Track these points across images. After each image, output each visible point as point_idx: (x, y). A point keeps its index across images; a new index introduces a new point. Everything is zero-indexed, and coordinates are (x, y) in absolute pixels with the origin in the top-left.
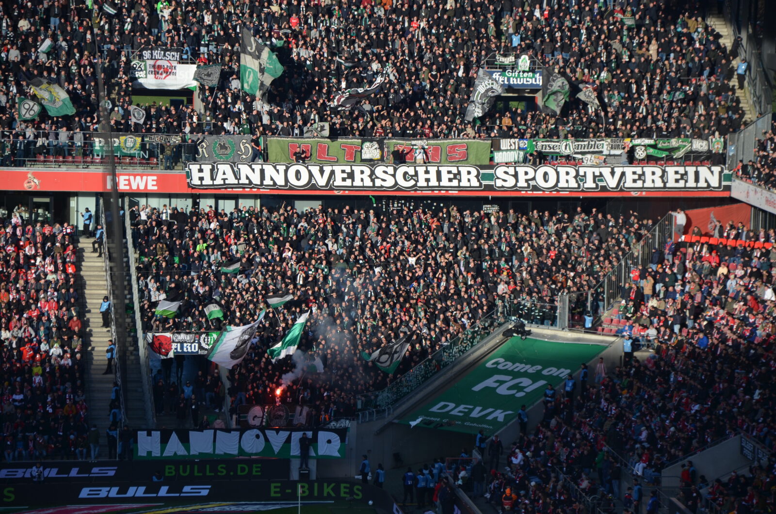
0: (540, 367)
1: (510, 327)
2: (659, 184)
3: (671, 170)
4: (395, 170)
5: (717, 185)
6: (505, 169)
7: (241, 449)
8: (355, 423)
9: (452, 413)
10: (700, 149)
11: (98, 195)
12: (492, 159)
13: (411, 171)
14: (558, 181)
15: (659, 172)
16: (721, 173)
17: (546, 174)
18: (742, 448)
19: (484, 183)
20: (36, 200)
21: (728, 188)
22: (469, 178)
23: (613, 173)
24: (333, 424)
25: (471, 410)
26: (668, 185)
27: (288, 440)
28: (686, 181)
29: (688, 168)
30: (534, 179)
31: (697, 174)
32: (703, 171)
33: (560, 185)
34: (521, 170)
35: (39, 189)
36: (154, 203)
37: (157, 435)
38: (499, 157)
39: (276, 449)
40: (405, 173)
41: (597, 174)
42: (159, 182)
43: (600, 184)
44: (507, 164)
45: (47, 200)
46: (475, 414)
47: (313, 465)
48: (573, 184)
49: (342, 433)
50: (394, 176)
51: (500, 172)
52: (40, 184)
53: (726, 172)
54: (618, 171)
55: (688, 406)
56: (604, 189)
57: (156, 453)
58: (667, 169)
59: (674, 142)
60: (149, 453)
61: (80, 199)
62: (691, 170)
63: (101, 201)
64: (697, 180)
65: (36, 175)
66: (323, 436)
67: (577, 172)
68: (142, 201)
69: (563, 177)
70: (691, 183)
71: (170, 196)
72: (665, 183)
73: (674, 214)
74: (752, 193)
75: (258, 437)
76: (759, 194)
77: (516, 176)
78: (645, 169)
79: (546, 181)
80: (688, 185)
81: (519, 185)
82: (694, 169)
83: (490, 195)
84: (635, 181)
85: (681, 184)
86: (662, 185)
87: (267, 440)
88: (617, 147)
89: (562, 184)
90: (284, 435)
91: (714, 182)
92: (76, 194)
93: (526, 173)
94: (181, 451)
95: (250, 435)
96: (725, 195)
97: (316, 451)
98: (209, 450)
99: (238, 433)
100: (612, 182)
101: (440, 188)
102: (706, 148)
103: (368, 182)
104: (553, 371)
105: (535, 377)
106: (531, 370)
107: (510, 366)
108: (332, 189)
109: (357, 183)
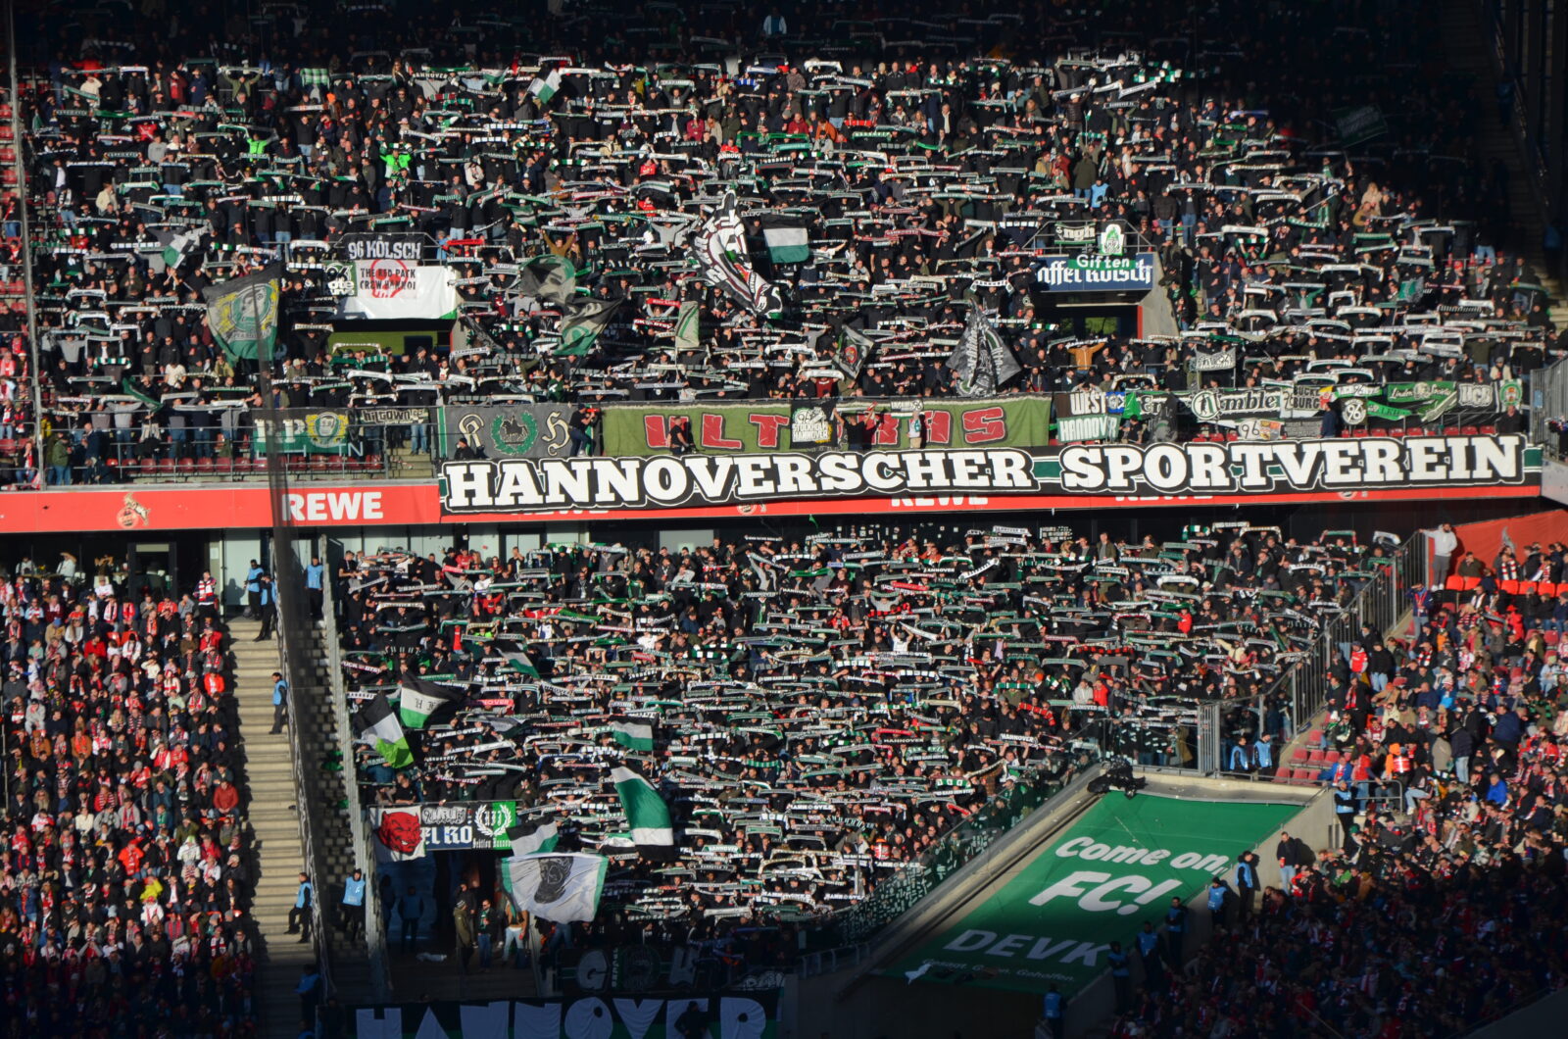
0: (1166, 853)
1: (1103, 773)
2: (1394, 474)
3: (1416, 446)
4: (861, 461)
5: (1512, 474)
6: (1081, 453)
8: (794, 978)
9: (991, 951)
10: (1476, 403)
11: (263, 535)
12: (1053, 433)
13: (893, 461)
14: (1189, 474)
15: (1393, 451)
16: (1519, 448)
17: (1164, 461)
19: (1040, 480)
20: (141, 548)
21: (1535, 479)
22: (1010, 470)
23: (1300, 455)
24: (749, 982)
25: (1029, 945)
26: (1413, 476)
27: (661, 1017)
28: (1449, 468)
29: (1451, 442)
30: (1141, 470)
31: (1470, 452)
32: (1484, 446)
33: (1194, 482)
34: (1114, 455)
35: (146, 526)
36: (374, 545)
37: (394, 1015)
38: (1067, 430)
39: (637, 1036)
40: (881, 467)
41: (1268, 457)
42: (386, 503)
43: (1275, 478)
44: (1085, 444)
45: (163, 548)
46: (1038, 952)
48: (1220, 479)
49: (769, 999)
50: (859, 471)
51: (1071, 458)
52: (150, 516)
53: (1529, 446)
54: (1311, 451)
55: (1470, 923)
56: (1284, 487)
58: (1411, 444)
59: (1422, 390)
61: (231, 545)
62: (1458, 445)
63: (272, 546)
64: (1471, 464)
65: (140, 498)
66: (729, 1006)
67: (1228, 454)
68: (352, 545)
69: (1198, 467)
70: (1460, 471)
71: (408, 531)
72: (1406, 472)
73: (1428, 533)
75: (598, 1012)
77: (1104, 465)
78: (1364, 445)
79: (1165, 474)
80: (1453, 475)
81: (1111, 483)
82: (1464, 442)
83: (1053, 505)
84: (1344, 470)
85: (1440, 473)
86: (1400, 477)
87: (617, 1018)
88: (1307, 404)
89: (1199, 480)
90: (651, 1006)
91: (1507, 468)
92: (221, 535)
93: (1125, 460)
95: (582, 1009)
96: (1530, 492)
99: (557, 1007)
100: (1299, 474)
101: (952, 492)
102: (1488, 400)
103: (807, 484)
104: (1193, 860)
105: (1157, 873)
106: (1149, 858)
107: (1104, 852)
108: (734, 503)
109: (786, 486)
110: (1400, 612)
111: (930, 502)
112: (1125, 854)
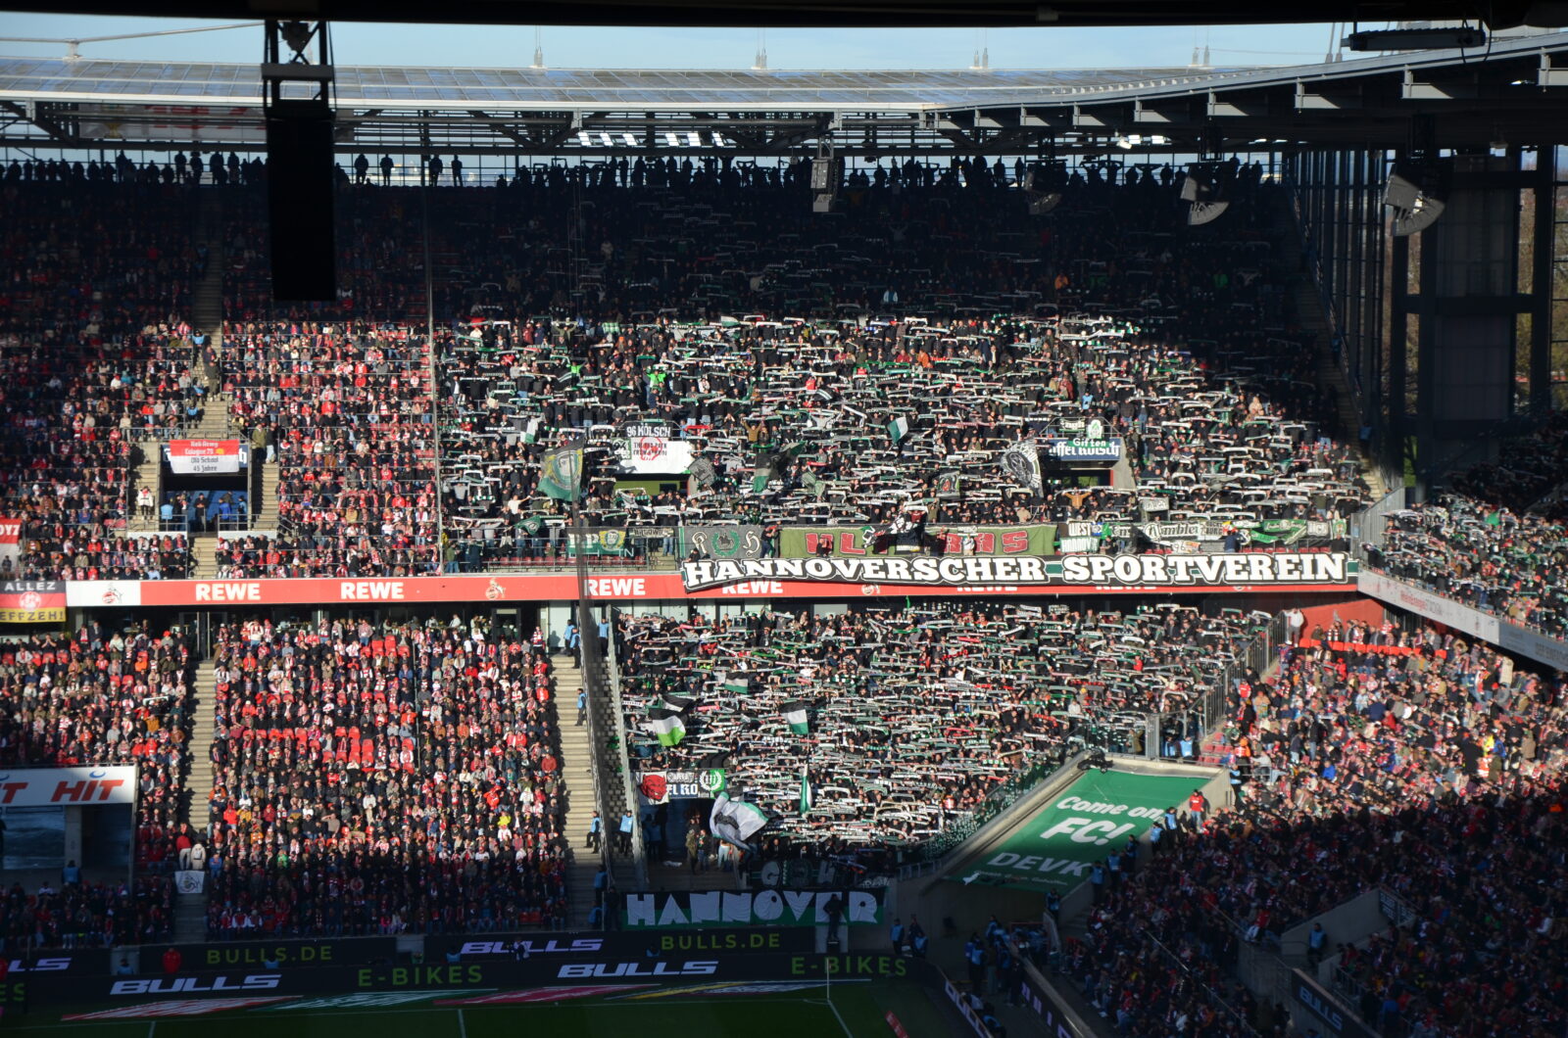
0: (1126, 807)
1: (1087, 757)
2: (1268, 575)
3: (1281, 559)
4: (938, 563)
5: (1340, 577)
6: (1076, 560)
7: (753, 915)
8: (894, 880)
9: (1016, 866)
10: (1319, 533)
11: (573, 604)
12: (1056, 548)
13: (958, 564)
14: (1142, 573)
15: (1267, 561)
16: (1344, 561)
17: (1126, 565)
18: (1381, 905)
19: (1050, 575)
20: (500, 611)
21: (1354, 581)
22: (1031, 570)
23: (1210, 563)
24: (867, 883)
25: (1040, 863)
26: (1279, 577)
27: (812, 903)
28: (1302, 572)
29: (1303, 556)
30: (1112, 570)
31: (1314, 563)
32: (1322, 559)
33: (1145, 578)
34: (1095, 561)
35: (503, 598)
36: (640, 611)
37: (650, 899)
38: (1066, 545)
39: (798, 915)
40: (951, 567)
41: (1191, 564)
42: (647, 586)
43: (1195, 576)
44: (1078, 554)
45: (513, 611)
46: (1045, 867)
47: (843, 934)
48: (1161, 576)
49: (879, 893)
50: (937, 569)
51: (1069, 563)
52: (506, 592)
53: (1350, 560)
54: (1217, 561)
55: (1312, 853)
56: (1201, 583)
57: (650, 921)
58: (1278, 557)
59: (1285, 524)
60: (642, 921)
61: (553, 610)
62: (1307, 559)
63: (578, 611)
64: (1315, 570)
65: (500, 581)
66: (855, 897)
67: (1166, 562)
68: (627, 610)
69: (1148, 569)
70: (1308, 575)
71: (661, 603)
72: (1275, 575)
73: (1287, 614)
74: (1383, 587)
75: (774, 899)
76: (1392, 588)
77: (1089, 567)
78: (1250, 558)
79: (1127, 573)
80: (1304, 577)
81: (1094, 577)
82: (1311, 557)
83: (1057, 592)
84: (1238, 572)
85: (1296, 576)
86: (1272, 577)
87: (785, 903)
88: (1215, 532)
89: (1148, 577)
90: (807, 897)
91: (1337, 574)
92: (547, 604)
93: (1102, 564)
94: (681, 919)
95: (764, 898)
96: (1351, 589)
97: (847, 917)
98: (716, 918)
99: (750, 895)
100: (1210, 575)
101: (995, 583)
102: (1325, 532)
103: (906, 575)
104: (1141, 812)
105: (1119, 820)
106: (1115, 810)
107: (1087, 806)
108: (860, 583)
109: (893, 575)
110: (1271, 661)
111: (981, 589)
112: (1100, 807)
